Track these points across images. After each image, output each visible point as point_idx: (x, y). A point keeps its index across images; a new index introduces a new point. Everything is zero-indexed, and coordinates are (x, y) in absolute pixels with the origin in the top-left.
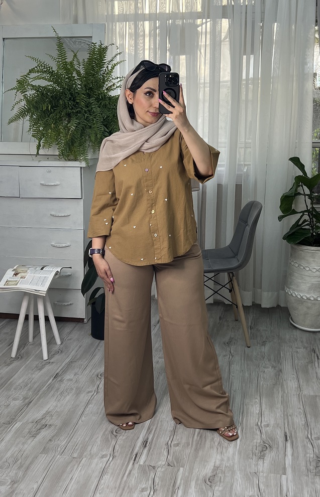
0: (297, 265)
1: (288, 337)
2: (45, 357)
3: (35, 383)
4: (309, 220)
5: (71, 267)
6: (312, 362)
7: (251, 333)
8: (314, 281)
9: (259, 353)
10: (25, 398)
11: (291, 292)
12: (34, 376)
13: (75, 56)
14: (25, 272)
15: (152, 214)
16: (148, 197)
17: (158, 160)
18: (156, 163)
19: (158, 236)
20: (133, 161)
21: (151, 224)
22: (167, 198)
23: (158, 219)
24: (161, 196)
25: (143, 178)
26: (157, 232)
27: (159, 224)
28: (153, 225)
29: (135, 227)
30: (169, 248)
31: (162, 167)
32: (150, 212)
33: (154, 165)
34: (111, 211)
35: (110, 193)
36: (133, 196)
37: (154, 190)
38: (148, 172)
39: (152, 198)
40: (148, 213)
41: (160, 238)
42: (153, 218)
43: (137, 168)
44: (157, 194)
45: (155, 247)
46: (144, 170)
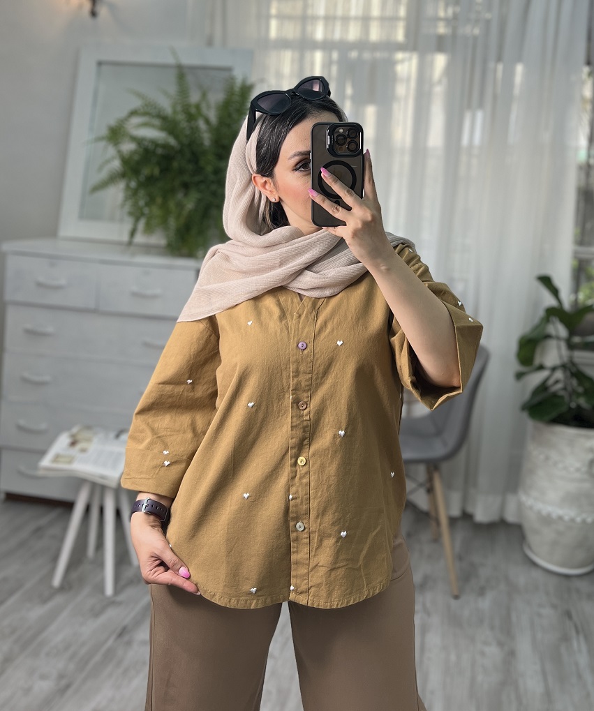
0: (542, 458)
1: (521, 580)
2: (109, 590)
3: (82, 644)
11: (531, 502)
12: (84, 628)
13: (204, 95)
14: (89, 440)
15: (297, 468)
16: (295, 419)
17: (333, 323)
18: (328, 330)
19: (306, 530)
20: (271, 314)
21: (292, 494)
22: (344, 427)
23: (312, 484)
24: (329, 422)
25: (288, 367)
26: (305, 519)
27: (315, 498)
28: (296, 498)
29: (248, 494)
30: (332, 570)
31: (342, 342)
32: (293, 460)
33: (323, 335)
34: (184, 432)
35: (189, 381)
36: (254, 409)
37: (312, 401)
38: (306, 352)
39: (305, 423)
40: (288, 462)
41: (311, 538)
42: (301, 478)
43: (278, 334)
44: (320, 413)
45: (294, 557)
46: (295, 345)
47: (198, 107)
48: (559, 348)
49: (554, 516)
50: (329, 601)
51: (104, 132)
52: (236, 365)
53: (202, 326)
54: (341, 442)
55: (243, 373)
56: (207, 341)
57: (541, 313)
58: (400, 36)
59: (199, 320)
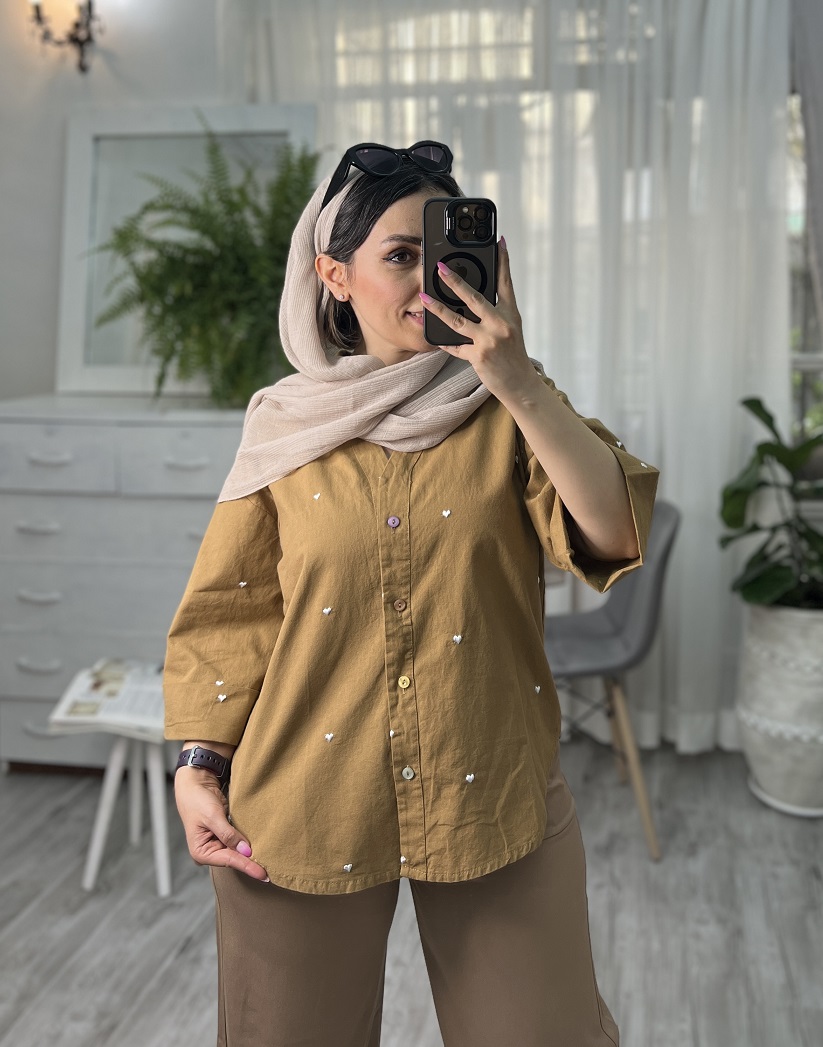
0: (766, 655)
1: (748, 830)
2: (164, 888)
3: (131, 966)
7: (660, 821)
8: (810, 694)
9: (683, 880)
11: (755, 720)
12: (131, 944)
13: (249, 174)
14: (119, 679)
15: (399, 691)
16: (390, 625)
17: (435, 486)
18: (428, 497)
19: (417, 777)
20: (345, 480)
21: (395, 729)
22: (460, 630)
23: (421, 713)
24: (438, 625)
25: (376, 553)
26: (414, 762)
27: (425, 732)
28: (400, 734)
29: (332, 735)
30: (457, 828)
31: (449, 512)
32: (392, 682)
33: (421, 505)
34: (244, 653)
35: (243, 584)
36: (333, 616)
37: (413, 597)
38: (399, 530)
39: (405, 630)
40: (386, 684)
41: (425, 787)
42: (404, 706)
43: (358, 510)
44: (426, 613)
45: (402, 817)
46: (383, 522)
47: (242, 191)
48: (779, 499)
49: (788, 736)
50: (457, 871)
51: (108, 237)
52: (302, 558)
53: (251, 505)
54: (457, 650)
55: (313, 568)
56: (260, 527)
57: (751, 452)
58: (525, 70)
59: (246, 497)
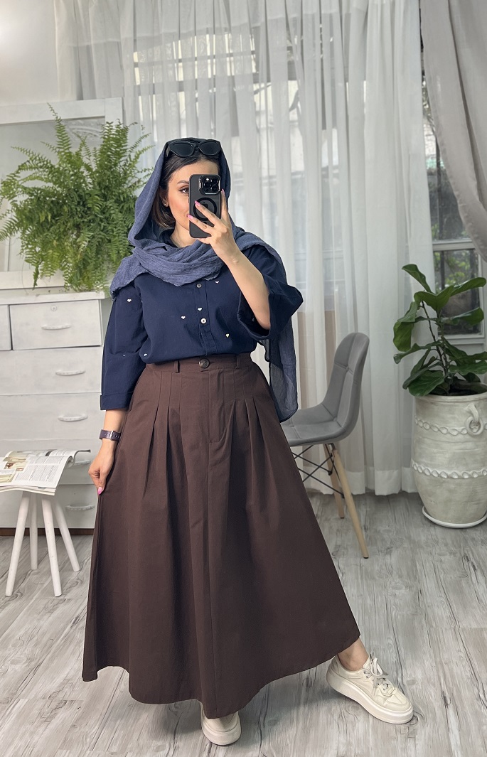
0: (428, 427)
1: (423, 538)
2: (58, 592)
3: (44, 634)
4: (439, 358)
5: (89, 451)
6: (465, 575)
7: (367, 536)
8: (456, 448)
9: (384, 567)
10: (30, 660)
11: (423, 468)
12: (42, 622)
13: (83, 143)
14: (23, 460)
47: (78, 156)
48: (431, 327)
57: (412, 298)
